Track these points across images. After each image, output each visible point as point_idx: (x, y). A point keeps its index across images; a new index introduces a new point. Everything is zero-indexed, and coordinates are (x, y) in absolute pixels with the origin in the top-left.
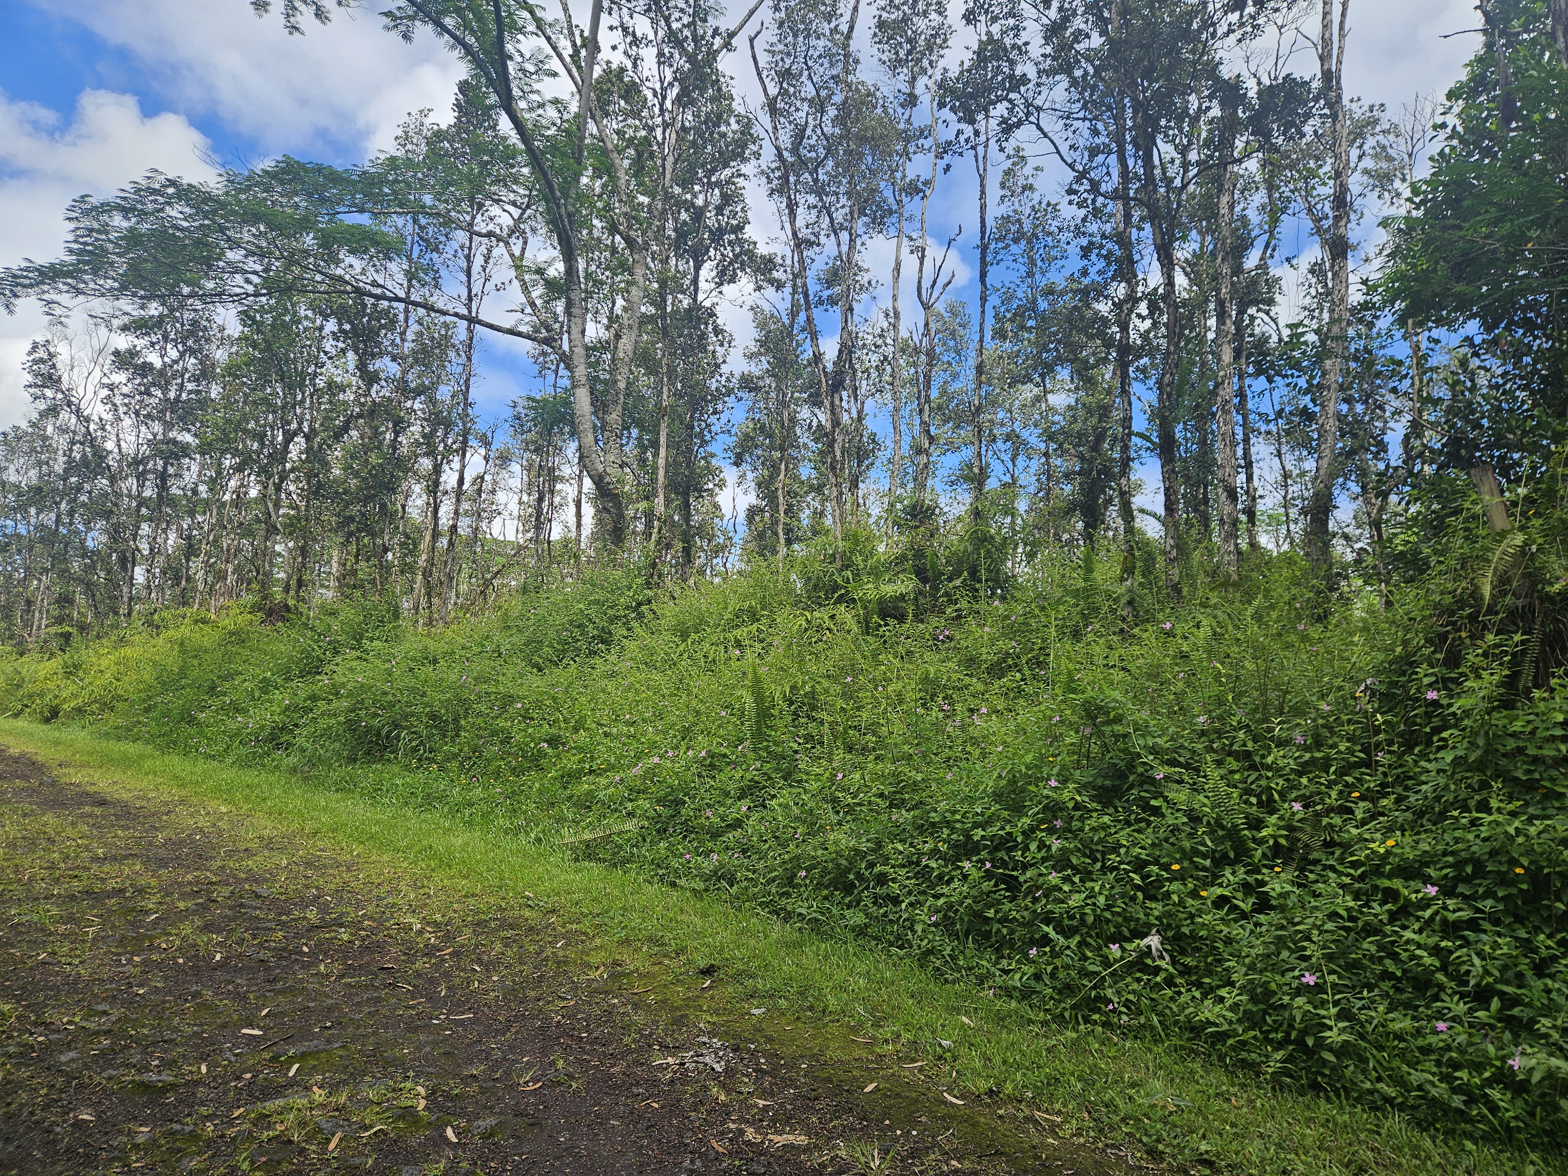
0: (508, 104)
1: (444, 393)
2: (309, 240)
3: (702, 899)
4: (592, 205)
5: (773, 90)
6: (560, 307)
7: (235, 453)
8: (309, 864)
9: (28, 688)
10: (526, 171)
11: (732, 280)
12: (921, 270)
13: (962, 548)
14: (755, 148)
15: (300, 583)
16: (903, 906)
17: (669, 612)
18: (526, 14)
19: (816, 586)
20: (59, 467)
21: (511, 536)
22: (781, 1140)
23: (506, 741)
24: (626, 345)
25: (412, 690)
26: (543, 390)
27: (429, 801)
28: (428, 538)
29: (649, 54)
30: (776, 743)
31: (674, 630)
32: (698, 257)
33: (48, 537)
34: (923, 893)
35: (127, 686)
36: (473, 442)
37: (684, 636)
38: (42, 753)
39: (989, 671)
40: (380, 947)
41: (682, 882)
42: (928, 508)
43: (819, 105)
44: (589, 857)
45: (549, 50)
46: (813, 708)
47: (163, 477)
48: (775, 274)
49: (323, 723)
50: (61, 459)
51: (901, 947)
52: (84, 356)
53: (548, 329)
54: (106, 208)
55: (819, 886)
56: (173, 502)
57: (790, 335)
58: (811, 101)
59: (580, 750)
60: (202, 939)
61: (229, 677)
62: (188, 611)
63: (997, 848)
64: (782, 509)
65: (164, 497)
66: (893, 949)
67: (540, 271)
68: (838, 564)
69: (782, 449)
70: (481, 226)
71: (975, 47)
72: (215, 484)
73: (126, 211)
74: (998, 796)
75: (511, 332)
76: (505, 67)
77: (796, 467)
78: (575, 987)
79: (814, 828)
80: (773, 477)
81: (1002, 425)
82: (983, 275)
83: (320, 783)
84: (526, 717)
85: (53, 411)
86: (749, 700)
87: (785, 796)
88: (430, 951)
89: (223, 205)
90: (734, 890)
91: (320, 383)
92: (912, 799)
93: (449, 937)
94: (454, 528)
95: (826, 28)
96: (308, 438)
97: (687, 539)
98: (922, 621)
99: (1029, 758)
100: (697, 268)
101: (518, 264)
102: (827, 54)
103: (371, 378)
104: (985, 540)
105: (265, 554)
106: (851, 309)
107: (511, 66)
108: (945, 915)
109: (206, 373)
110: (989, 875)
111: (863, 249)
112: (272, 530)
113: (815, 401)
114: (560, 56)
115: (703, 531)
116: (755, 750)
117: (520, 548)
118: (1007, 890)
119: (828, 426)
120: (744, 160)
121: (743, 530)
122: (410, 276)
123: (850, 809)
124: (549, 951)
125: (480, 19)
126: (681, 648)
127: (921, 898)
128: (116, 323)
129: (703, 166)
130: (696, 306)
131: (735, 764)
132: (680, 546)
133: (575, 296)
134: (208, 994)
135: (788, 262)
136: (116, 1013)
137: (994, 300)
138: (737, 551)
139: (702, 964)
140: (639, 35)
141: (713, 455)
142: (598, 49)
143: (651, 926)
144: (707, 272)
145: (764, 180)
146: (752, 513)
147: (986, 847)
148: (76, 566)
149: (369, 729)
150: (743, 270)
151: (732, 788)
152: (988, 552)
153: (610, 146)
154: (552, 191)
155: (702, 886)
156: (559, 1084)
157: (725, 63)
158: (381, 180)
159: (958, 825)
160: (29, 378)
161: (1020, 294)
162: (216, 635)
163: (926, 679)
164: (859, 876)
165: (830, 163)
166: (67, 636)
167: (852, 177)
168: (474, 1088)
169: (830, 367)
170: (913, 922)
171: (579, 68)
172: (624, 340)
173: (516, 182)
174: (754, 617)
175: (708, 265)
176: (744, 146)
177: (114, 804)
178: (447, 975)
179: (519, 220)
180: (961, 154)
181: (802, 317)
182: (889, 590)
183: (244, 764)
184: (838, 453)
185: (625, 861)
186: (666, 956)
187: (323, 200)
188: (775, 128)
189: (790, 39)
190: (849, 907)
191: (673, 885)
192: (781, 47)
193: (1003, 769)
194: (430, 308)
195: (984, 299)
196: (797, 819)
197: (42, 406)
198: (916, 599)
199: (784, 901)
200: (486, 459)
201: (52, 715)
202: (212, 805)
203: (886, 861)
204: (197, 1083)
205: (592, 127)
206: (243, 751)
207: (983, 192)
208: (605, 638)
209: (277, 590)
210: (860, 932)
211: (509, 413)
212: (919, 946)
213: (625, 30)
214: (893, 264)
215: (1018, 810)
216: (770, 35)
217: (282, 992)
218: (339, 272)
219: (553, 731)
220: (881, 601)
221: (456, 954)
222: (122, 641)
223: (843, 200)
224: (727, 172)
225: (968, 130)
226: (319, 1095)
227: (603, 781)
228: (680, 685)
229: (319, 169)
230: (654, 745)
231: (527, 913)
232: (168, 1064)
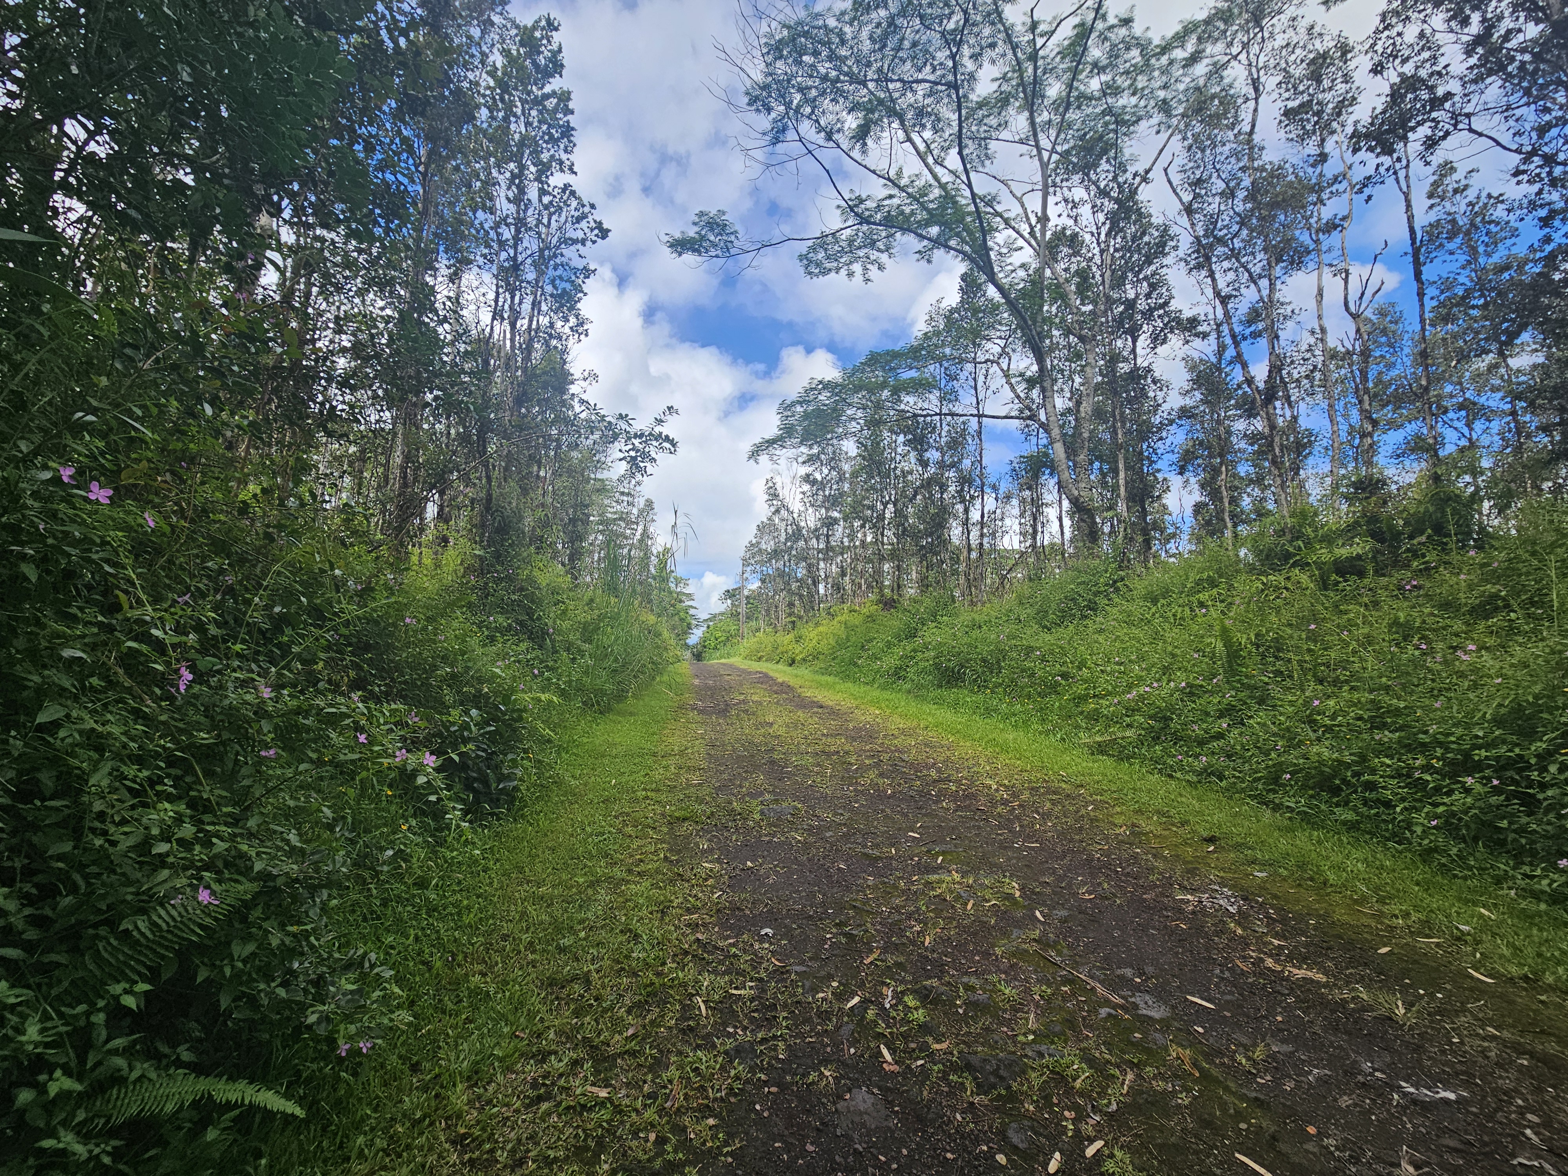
0: (992, 278)
1: (967, 463)
2: (886, 393)
3: (1196, 788)
4: (1052, 323)
5: (1187, 197)
6: (1035, 393)
7: (860, 518)
8: (926, 745)
9: (781, 649)
10: (1006, 315)
11: (1164, 341)
12: (1346, 288)
13: (1422, 510)
14: (1172, 244)
15: (899, 587)
16: (1398, 809)
17: (1139, 586)
18: (998, 219)
19: (1268, 556)
20: (783, 538)
21: (1016, 546)
22: (1300, 973)
23: (1033, 675)
24: (1086, 408)
25: (969, 645)
26: (1030, 448)
27: (988, 712)
28: (965, 553)
29: (1085, 211)
30: (1247, 677)
31: (1145, 598)
32: (1134, 333)
33: (781, 574)
34: (1420, 801)
35: (824, 647)
36: (987, 490)
37: (1155, 601)
38: (792, 682)
39: (1470, 612)
40: (973, 796)
41: (1178, 775)
42: (1378, 481)
43: (1229, 194)
44: (1102, 753)
45: (1015, 235)
46: (1279, 650)
47: (828, 536)
48: (1200, 329)
49: (922, 664)
50: (783, 535)
51: (1399, 843)
52: (788, 481)
53: (1030, 410)
54: (793, 404)
55: (1305, 787)
56: (832, 549)
57: (1220, 370)
58: (1222, 194)
59: (1085, 681)
60: (880, 781)
61: (870, 641)
62: (845, 606)
63: (1504, 768)
64: (1226, 501)
65: (829, 548)
66: (1390, 844)
67: (1022, 375)
68: (1288, 536)
69: (1221, 455)
70: (981, 357)
71: (1388, 91)
72: (852, 537)
73: (800, 403)
74: (1498, 721)
75: (1006, 417)
76: (989, 256)
77: (1235, 467)
78: (1106, 838)
79: (1293, 742)
80: (1214, 478)
81: (1451, 396)
82: (1418, 275)
83: (924, 699)
84: (1043, 660)
85: (777, 511)
86: (1220, 646)
87: (1262, 716)
88: (1005, 802)
89: (843, 386)
90: (1224, 784)
91: (898, 472)
92: (1395, 723)
93: (1015, 796)
94: (981, 544)
95: (1230, 135)
96: (895, 505)
97: (1145, 532)
98: (1384, 575)
99: (1537, 689)
100: (1134, 342)
101: (1007, 375)
102: (1235, 154)
103: (924, 463)
104: (1450, 499)
105: (879, 572)
106: (1277, 337)
107: (992, 254)
108: (1446, 821)
109: (841, 479)
110: (1497, 791)
111: (1283, 287)
112: (882, 559)
113: (1251, 413)
114: (1022, 236)
115: (1157, 526)
116: (1228, 682)
117: (1022, 554)
118: (1521, 805)
119: (1267, 430)
120: (1165, 255)
121: (1190, 520)
122: (941, 399)
123: (1329, 729)
124: (1083, 812)
125: (970, 233)
126: (1154, 610)
127: (1418, 805)
128: (800, 460)
129: (1132, 270)
130: (1136, 368)
131: (1212, 693)
132: (1140, 539)
133: (1047, 384)
134: (888, 811)
135: (1211, 316)
136: (847, 815)
137: (1431, 291)
138: (1185, 537)
139: (1205, 834)
140: (1077, 200)
141: (1159, 471)
142: (1048, 220)
143: (1158, 803)
144: (1143, 341)
145: (1183, 264)
146: (1198, 508)
147: (1489, 766)
148: (794, 586)
149: (947, 669)
150: (1172, 332)
151: (1211, 709)
152: (1454, 509)
153: (1061, 280)
154: (1025, 322)
155: (1195, 779)
156: (1107, 898)
157: (1144, 194)
158: (921, 348)
159: (1453, 746)
160: (766, 497)
161: (1462, 279)
162: (861, 618)
163: (1396, 622)
164: (1347, 783)
165: (1245, 232)
166: (793, 622)
167: (1266, 236)
168: (1048, 890)
169: (1261, 385)
170: (1409, 825)
171: (1035, 238)
172: (1084, 404)
173: (1000, 324)
174: (1213, 584)
175: (1142, 338)
176: (1164, 245)
177: (827, 707)
178: (1018, 818)
179: (1003, 349)
180: (1382, 182)
181: (1230, 352)
182: (1344, 552)
183: (883, 688)
184: (1277, 450)
185: (1128, 758)
186: (1173, 825)
187: (891, 369)
188: (1193, 224)
189: (1199, 155)
190: (1337, 805)
191: (1171, 776)
192: (1191, 164)
193: (1505, 698)
194: (953, 415)
195: (1421, 294)
196: (1274, 735)
197: (773, 509)
198: (1374, 557)
199: (1271, 796)
200: (996, 499)
201: (792, 663)
202: (872, 710)
203: (1373, 772)
204: (891, 858)
205: (1048, 273)
206: (882, 681)
207: (1409, 206)
208: (1093, 607)
209: (887, 591)
210: (1352, 826)
211: (1009, 468)
212: (1420, 844)
213: (1066, 201)
214: (1315, 291)
215: (1530, 734)
216: (1182, 159)
217: (925, 815)
218: (902, 407)
219: (1064, 669)
220: (1336, 562)
221: (1020, 806)
222: (817, 624)
223: (1260, 256)
224: (1153, 268)
225: (1386, 160)
226: (957, 877)
227: (1104, 702)
228: (1156, 637)
229: (888, 353)
230: (1140, 678)
231: (1064, 786)
232: (876, 846)
